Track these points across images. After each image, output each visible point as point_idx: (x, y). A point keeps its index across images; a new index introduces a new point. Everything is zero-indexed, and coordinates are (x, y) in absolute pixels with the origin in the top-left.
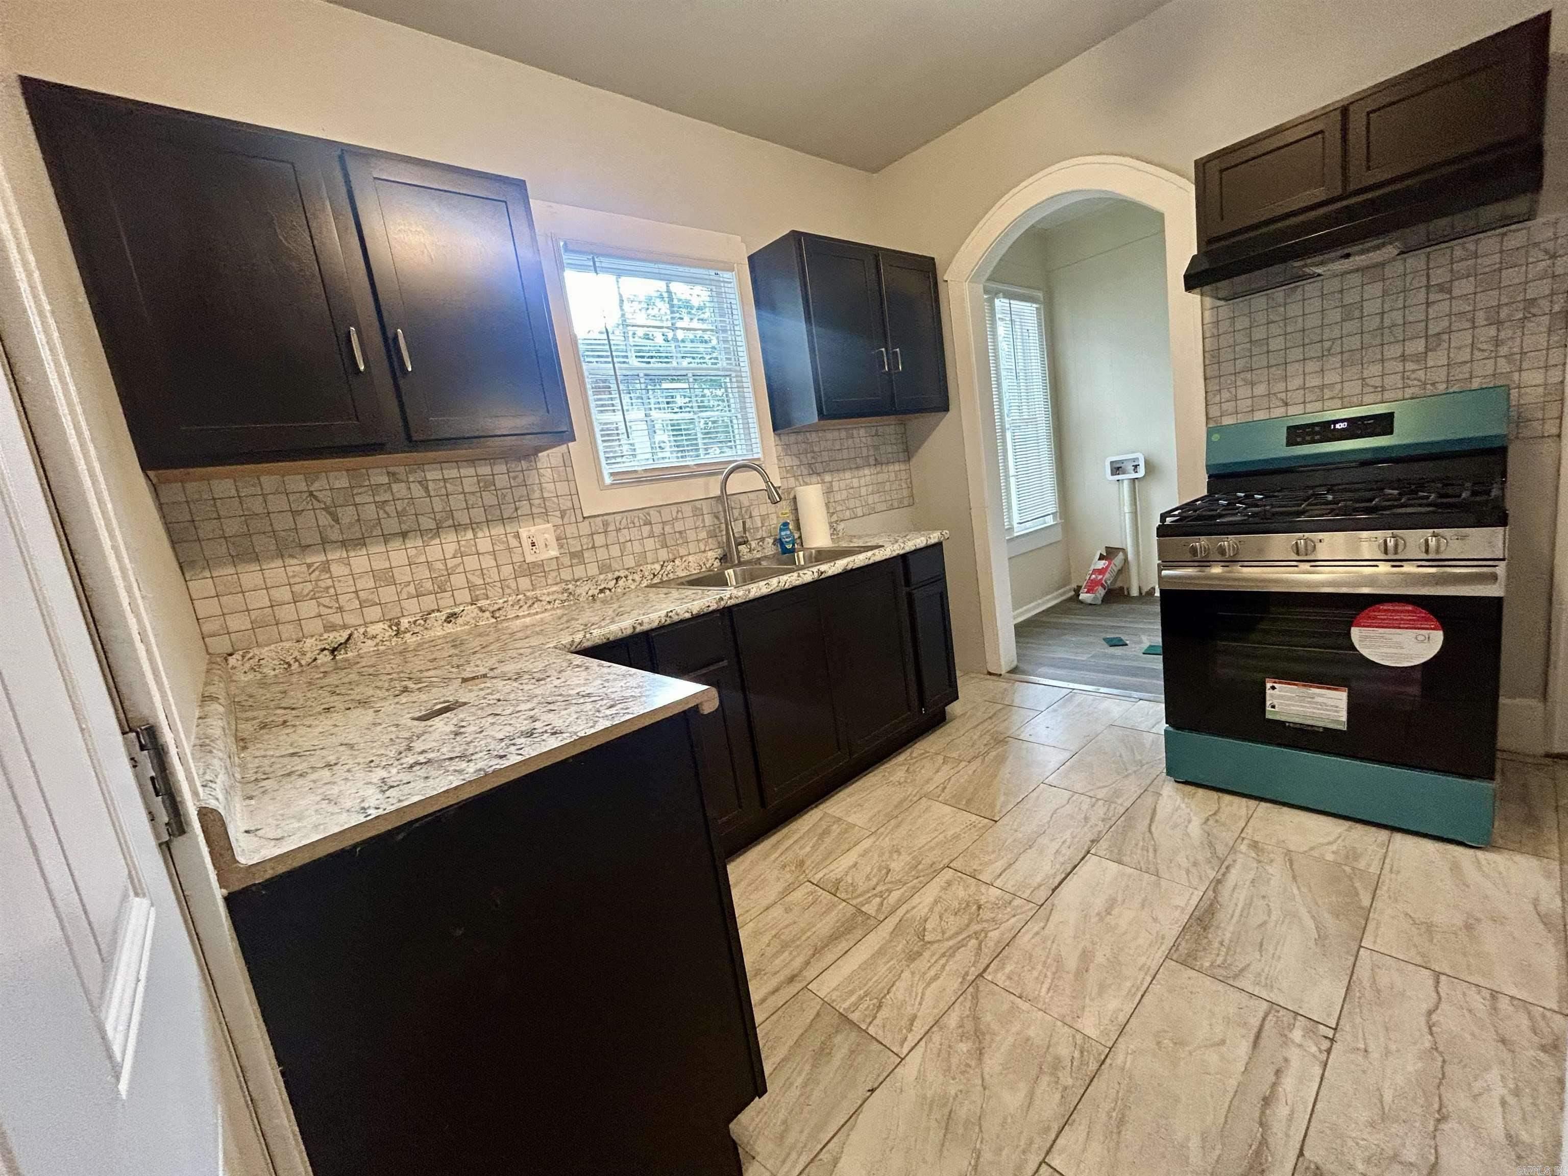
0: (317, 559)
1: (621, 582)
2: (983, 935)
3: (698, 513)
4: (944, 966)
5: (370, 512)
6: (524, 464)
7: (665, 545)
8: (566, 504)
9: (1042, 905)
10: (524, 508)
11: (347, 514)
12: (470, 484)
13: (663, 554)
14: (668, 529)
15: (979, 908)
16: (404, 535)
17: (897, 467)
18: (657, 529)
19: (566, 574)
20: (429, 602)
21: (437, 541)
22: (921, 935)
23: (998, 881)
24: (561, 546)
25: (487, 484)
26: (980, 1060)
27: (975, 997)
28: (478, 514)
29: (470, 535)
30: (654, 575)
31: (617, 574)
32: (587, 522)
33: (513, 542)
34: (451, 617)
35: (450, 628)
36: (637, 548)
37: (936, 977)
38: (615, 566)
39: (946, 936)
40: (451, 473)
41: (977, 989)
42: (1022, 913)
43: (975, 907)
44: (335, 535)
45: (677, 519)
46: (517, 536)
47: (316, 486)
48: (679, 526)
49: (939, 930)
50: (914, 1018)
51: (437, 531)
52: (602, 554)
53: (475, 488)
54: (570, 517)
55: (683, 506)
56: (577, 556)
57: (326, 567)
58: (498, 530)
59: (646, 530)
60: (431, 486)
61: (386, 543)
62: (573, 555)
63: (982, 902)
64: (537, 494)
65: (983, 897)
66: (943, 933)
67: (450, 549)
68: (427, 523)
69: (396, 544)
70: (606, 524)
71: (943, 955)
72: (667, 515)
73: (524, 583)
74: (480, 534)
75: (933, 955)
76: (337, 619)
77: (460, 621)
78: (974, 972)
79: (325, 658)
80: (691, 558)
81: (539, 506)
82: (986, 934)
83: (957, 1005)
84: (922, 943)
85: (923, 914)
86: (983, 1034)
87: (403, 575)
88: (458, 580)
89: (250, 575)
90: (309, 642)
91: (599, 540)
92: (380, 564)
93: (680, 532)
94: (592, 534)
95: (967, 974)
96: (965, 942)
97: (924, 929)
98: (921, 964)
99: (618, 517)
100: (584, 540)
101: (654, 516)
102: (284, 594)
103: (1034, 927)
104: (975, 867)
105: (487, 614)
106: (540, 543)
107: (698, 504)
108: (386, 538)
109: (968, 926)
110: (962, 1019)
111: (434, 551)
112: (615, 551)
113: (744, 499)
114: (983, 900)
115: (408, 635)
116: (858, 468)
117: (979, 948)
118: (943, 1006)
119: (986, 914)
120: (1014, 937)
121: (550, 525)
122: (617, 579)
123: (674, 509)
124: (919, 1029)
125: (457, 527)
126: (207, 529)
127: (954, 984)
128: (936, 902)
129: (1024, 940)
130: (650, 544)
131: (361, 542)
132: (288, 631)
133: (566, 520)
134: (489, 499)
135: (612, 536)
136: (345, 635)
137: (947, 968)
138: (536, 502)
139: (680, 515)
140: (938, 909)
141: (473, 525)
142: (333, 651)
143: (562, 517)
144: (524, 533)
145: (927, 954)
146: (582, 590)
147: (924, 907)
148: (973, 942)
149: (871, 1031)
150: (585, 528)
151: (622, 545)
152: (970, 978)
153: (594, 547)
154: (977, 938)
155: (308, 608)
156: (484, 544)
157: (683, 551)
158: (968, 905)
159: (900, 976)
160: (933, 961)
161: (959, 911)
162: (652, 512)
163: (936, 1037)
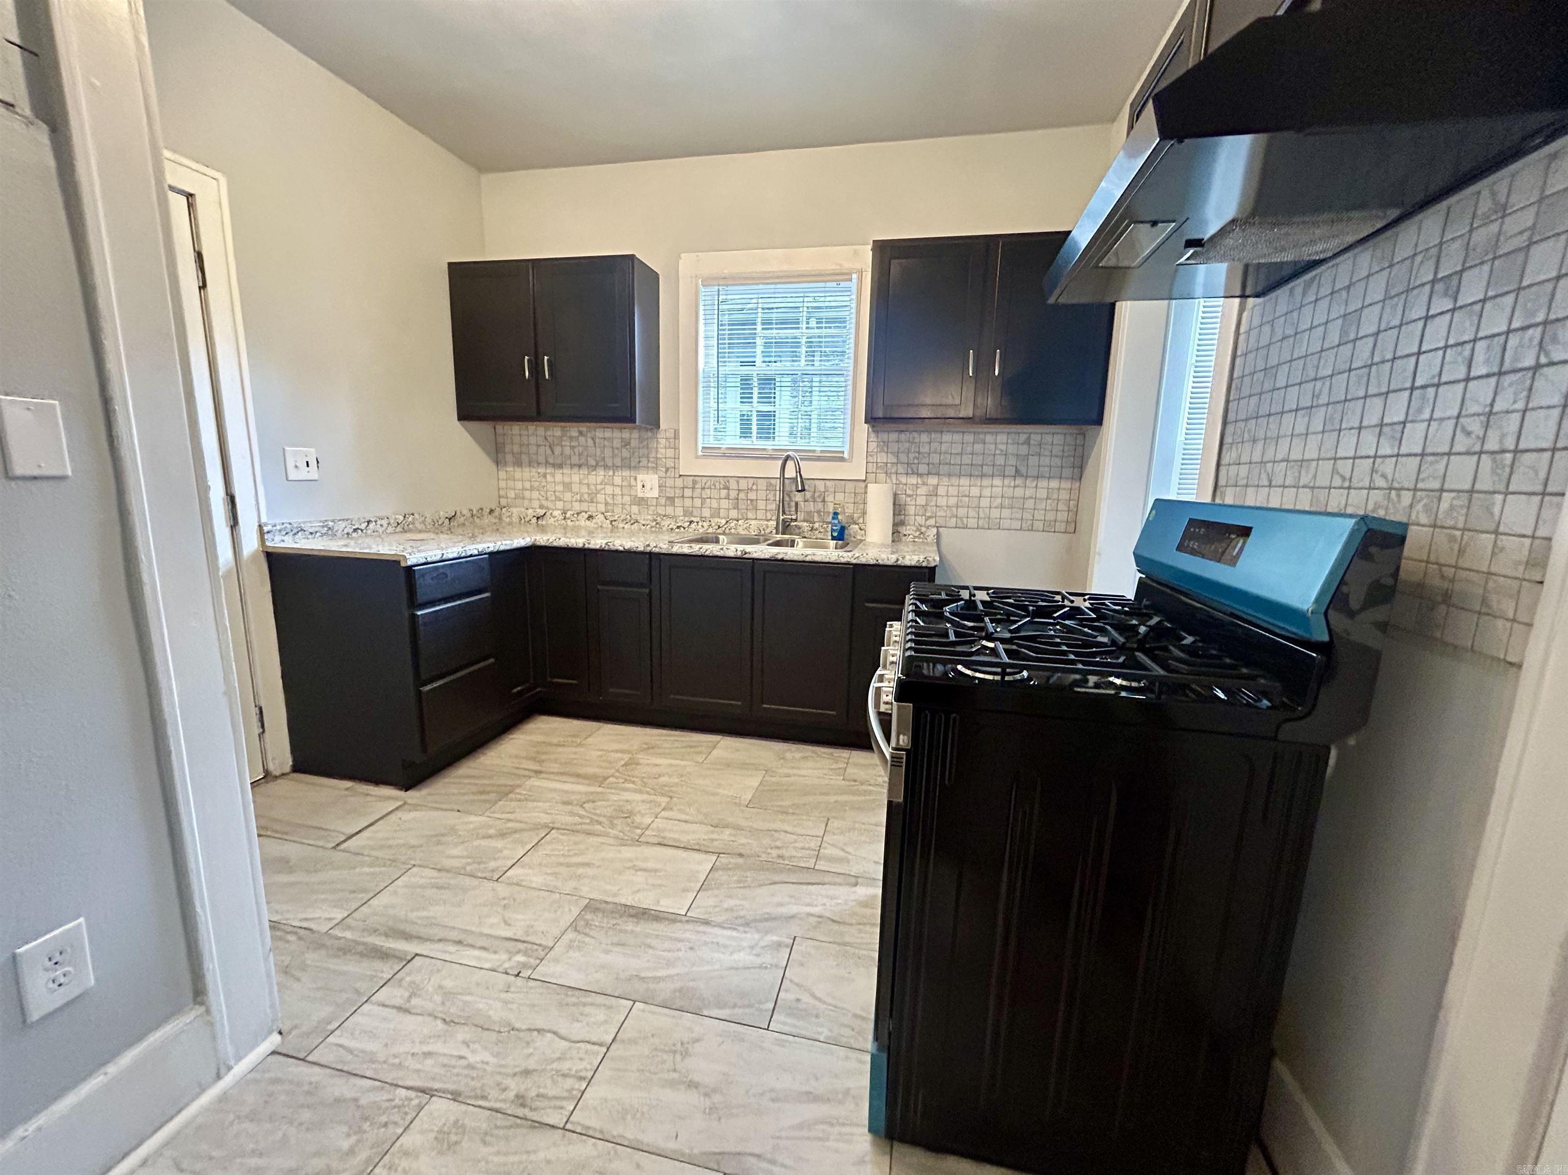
0: (541, 470)
1: (693, 525)
3: (771, 488)
5: (567, 451)
6: (649, 434)
7: (736, 507)
8: (670, 463)
10: (644, 462)
11: (558, 450)
12: (617, 443)
13: (734, 514)
14: (742, 495)
16: (580, 466)
17: (1054, 484)
18: (733, 494)
19: (661, 510)
20: (585, 506)
21: (594, 473)
24: (661, 491)
25: (626, 444)
28: (618, 461)
29: (611, 473)
30: (719, 527)
31: (692, 519)
32: (681, 479)
33: (633, 482)
34: (590, 517)
35: (588, 523)
36: (715, 504)
38: (695, 513)
40: (608, 434)
44: (551, 461)
45: (751, 489)
46: (636, 479)
47: (549, 433)
48: (752, 496)
51: (595, 468)
52: (688, 503)
53: (619, 445)
54: (671, 473)
55: (759, 480)
56: (671, 500)
57: (545, 476)
58: (626, 473)
59: (724, 493)
60: (597, 441)
61: (571, 468)
62: (668, 498)
64: (653, 455)
67: (600, 479)
68: (592, 462)
69: (576, 470)
70: (694, 482)
72: (743, 484)
73: (635, 509)
74: (616, 474)
76: (545, 503)
77: (594, 521)
79: (534, 520)
80: (753, 522)
81: (653, 462)
87: (575, 488)
88: (600, 498)
89: (518, 473)
90: (530, 511)
91: (688, 492)
92: (567, 480)
93: (752, 500)
94: (683, 488)
99: (705, 479)
100: (677, 491)
101: (733, 484)
102: (527, 485)
105: (608, 521)
106: (648, 486)
107: (773, 481)
108: (572, 466)
111: (592, 479)
112: (698, 503)
113: (821, 486)
115: (569, 521)
116: (982, 476)
121: (657, 476)
122: (691, 522)
123: (751, 481)
125: (606, 467)
126: (508, 448)
130: (724, 504)
131: (560, 466)
132: (526, 503)
133: (668, 474)
134: (626, 453)
135: (697, 492)
136: (544, 511)
138: (652, 460)
139: (754, 487)
141: (615, 468)
142: (538, 518)
143: (666, 472)
144: (640, 477)
146: (666, 523)
150: (679, 482)
151: (703, 500)
153: (683, 496)
155: (535, 494)
156: (618, 480)
157: (750, 515)
162: (731, 480)
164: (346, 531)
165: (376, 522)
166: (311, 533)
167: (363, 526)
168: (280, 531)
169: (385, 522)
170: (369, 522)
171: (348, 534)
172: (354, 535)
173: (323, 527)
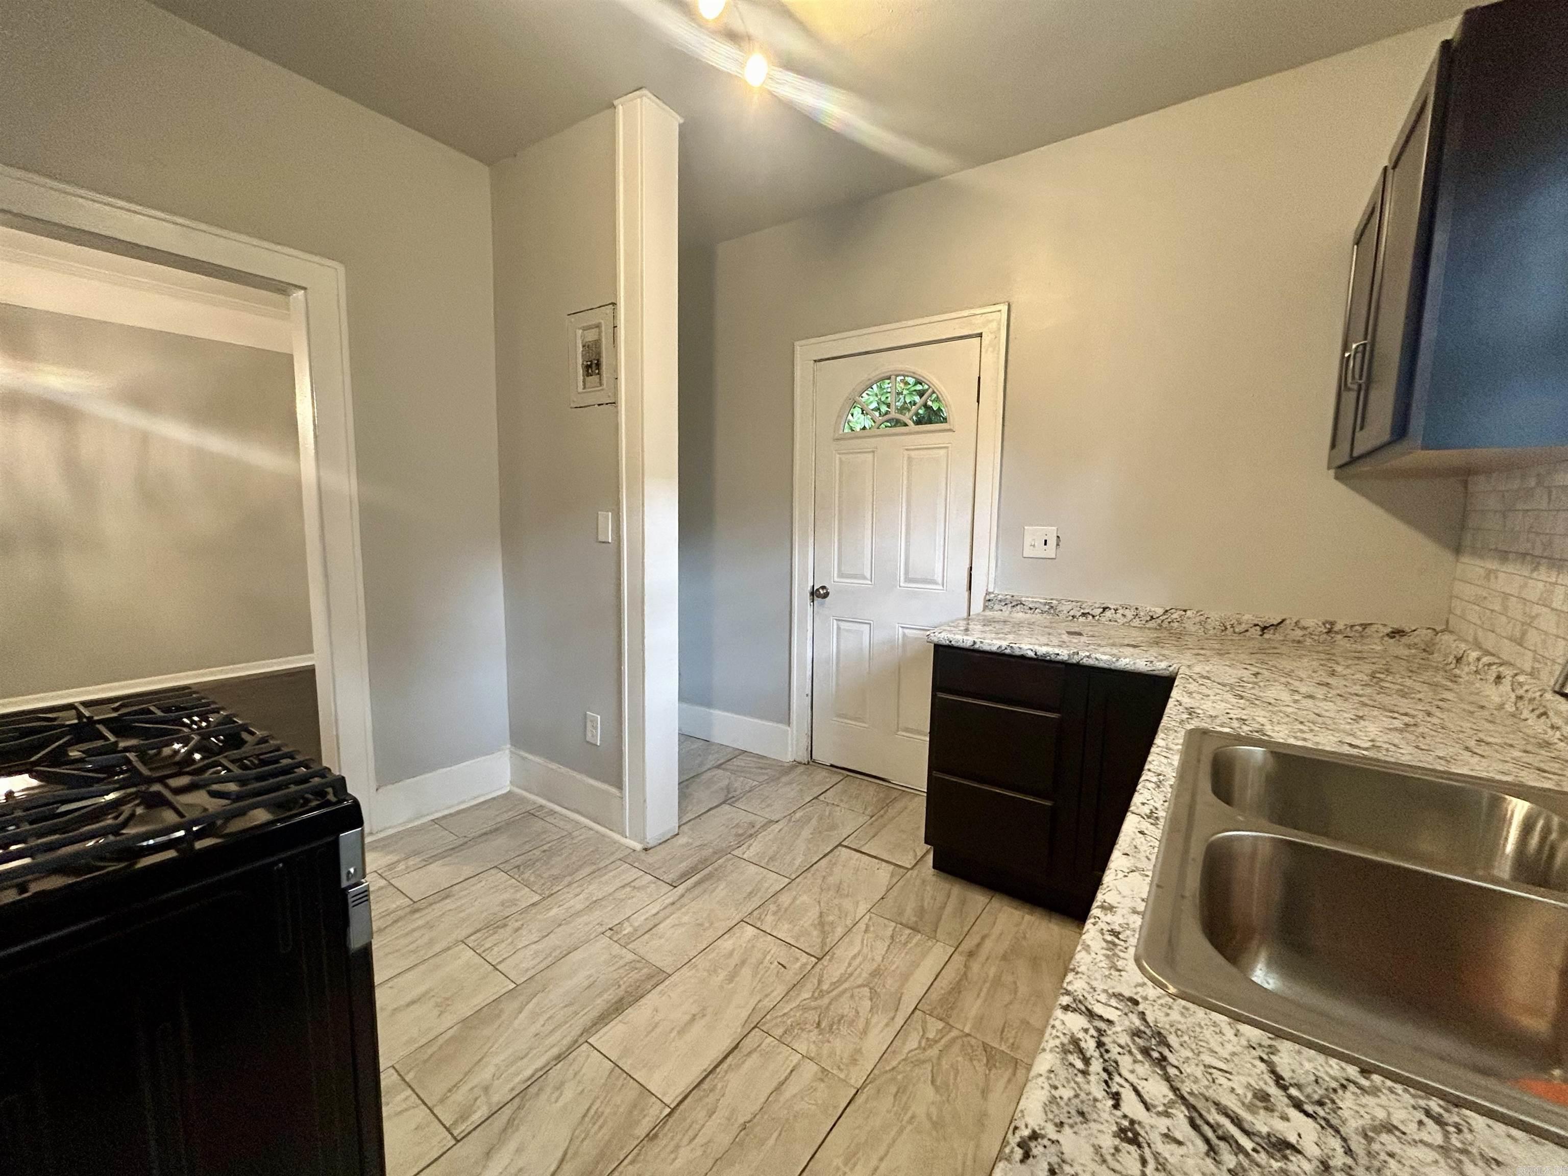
2: (816, 994)
4: (850, 964)
9: (753, 1028)
15: (819, 1024)
22: (874, 995)
23: (795, 1062)
26: (821, 913)
27: (823, 943)
37: (854, 957)
39: (848, 995)
41: (822, 948)
42: (777, 1017)
43: (823, 1025)
49: (857, 998)
50: (866, 931)
63: (816, 1031)
65: (814, 1038)
66: (852, 996)
71: (851, 975)
75: (860, 974)
78: (825, 962)
82: (813, 995)
83: (837, 940)
84: (871, 985)
85: (876, 1016)
86: (819, 924)
95: (830, 960)
96: (832, 987)
97: (871, 999)
98: (868, 967)
103: (768, 1003)
104: (822, 1085)
109: (830, 1004)
110: (833, 932)
114: (814, 1035)
117: (820, 982)
118: (846, 939)
119: (813, 1016)
120: (787, 993)
124: (862, 926)
127: (838, 952)
128: (865, 1032)
129: (780, 990)
137: (846, 964)
140: (861, 1024)
145: (865, 975)
147: (878, 1023)
148: (825, 987)
149: (893, 924)
152: (828, 957)
154: (821, 991)
158: (831, 1029)
159: (883, 958)
160: (859, 970)
161: (839, 1021)
163: (849, 922)
164: (1072, 613)
165: (1116, 610)
166: (1031, 609)
167: (1098, 611)
168: (1000, 601)
169: (1130, 614)
170: (1105, 609)
171: (1073, 617)
172: (1082, 619)
173: (1045, 604)
